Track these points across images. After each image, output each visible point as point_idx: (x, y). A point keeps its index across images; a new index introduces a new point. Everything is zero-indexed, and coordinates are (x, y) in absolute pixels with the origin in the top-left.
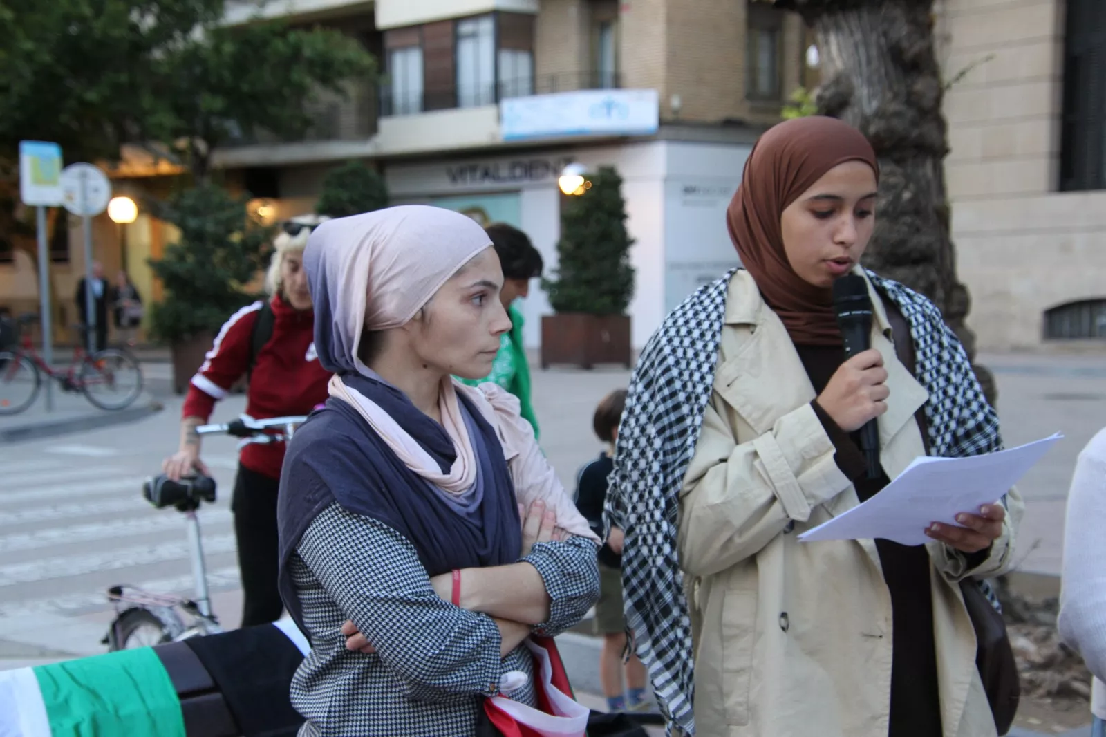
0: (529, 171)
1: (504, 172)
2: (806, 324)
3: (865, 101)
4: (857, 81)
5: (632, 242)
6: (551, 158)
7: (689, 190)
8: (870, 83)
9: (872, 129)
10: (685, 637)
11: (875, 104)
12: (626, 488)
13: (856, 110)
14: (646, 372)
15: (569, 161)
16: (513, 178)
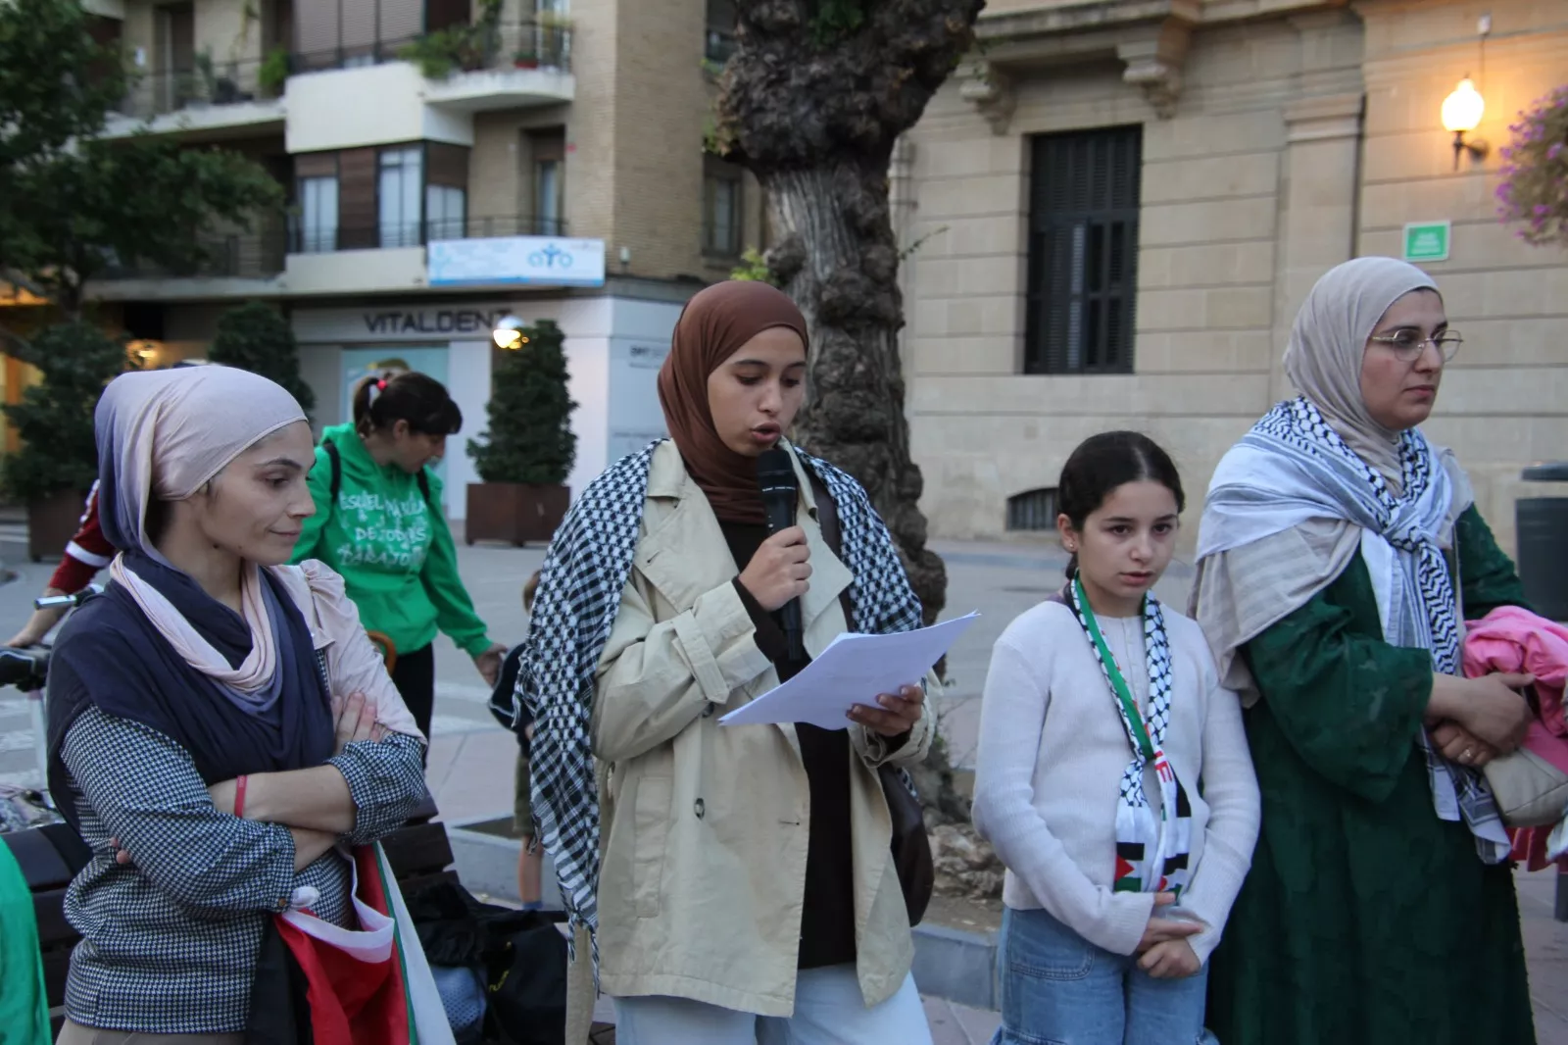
0: (459, 321)
1: (430, 322)
2: (733, 500)
3: (818, 267)
4: (810, 245)
5: (575, 405)
6: (484, 309)
7: (637, 351)
8: (823, 248)
9: (825, 296)
10: (593, 826)
11: (828, 270)
12: (538, 669)
13: (809, 275)
14: (563, 545)
15: (504, 313)
16: (441, 329)
